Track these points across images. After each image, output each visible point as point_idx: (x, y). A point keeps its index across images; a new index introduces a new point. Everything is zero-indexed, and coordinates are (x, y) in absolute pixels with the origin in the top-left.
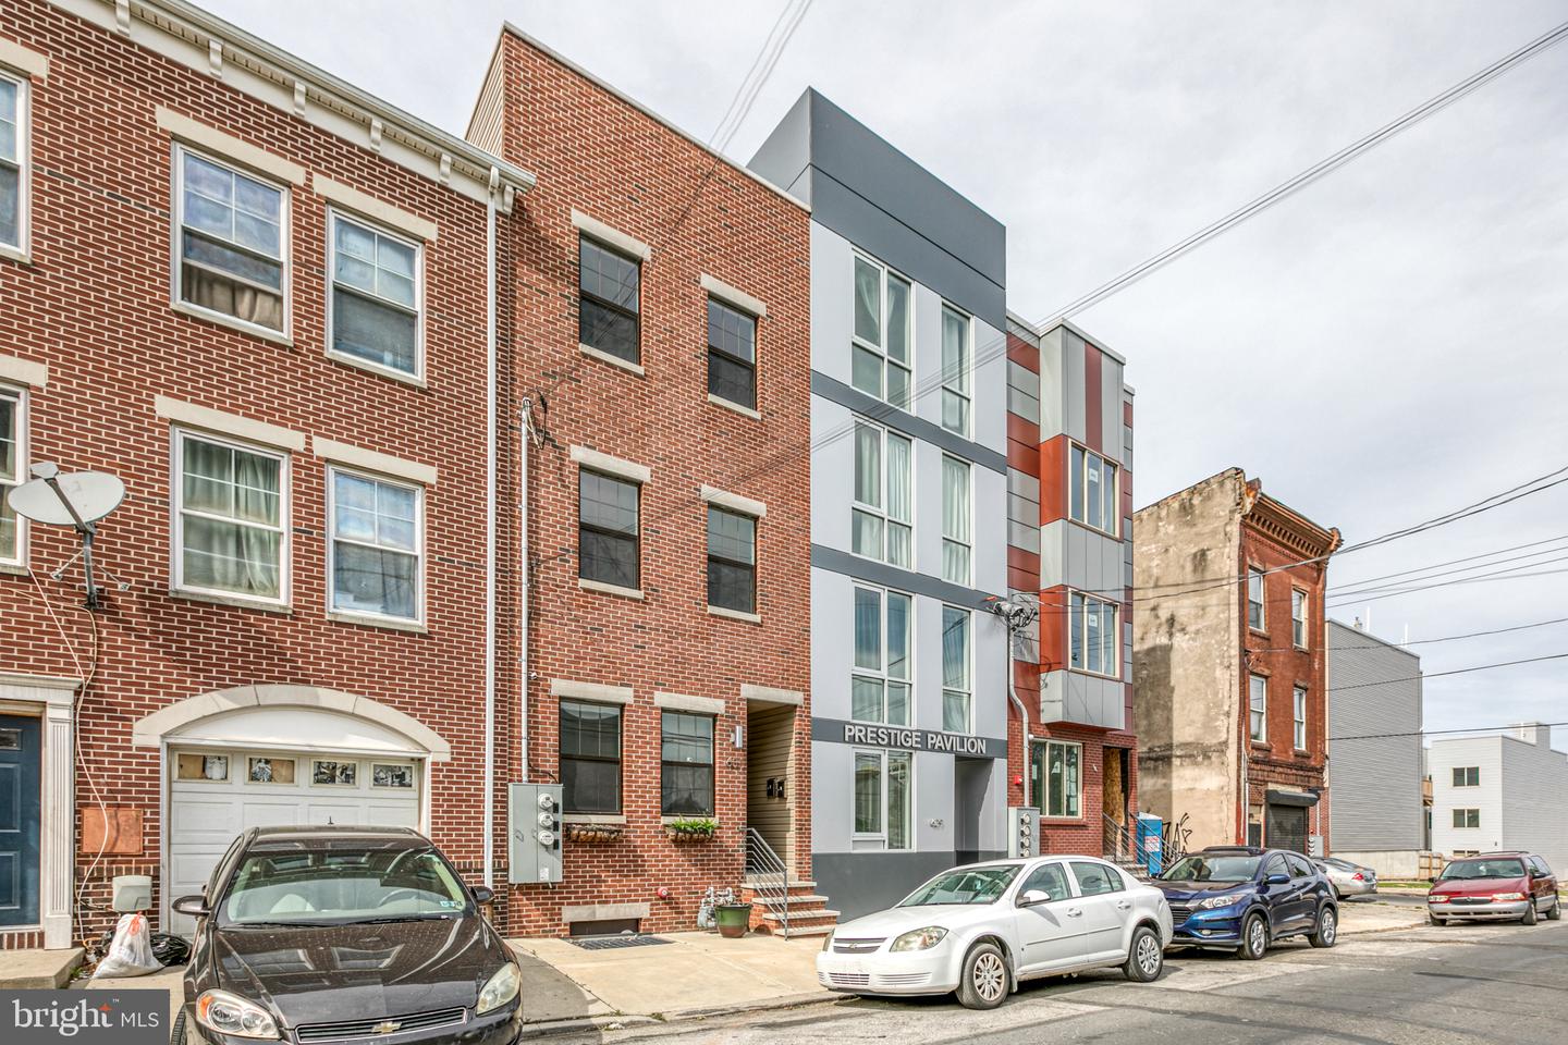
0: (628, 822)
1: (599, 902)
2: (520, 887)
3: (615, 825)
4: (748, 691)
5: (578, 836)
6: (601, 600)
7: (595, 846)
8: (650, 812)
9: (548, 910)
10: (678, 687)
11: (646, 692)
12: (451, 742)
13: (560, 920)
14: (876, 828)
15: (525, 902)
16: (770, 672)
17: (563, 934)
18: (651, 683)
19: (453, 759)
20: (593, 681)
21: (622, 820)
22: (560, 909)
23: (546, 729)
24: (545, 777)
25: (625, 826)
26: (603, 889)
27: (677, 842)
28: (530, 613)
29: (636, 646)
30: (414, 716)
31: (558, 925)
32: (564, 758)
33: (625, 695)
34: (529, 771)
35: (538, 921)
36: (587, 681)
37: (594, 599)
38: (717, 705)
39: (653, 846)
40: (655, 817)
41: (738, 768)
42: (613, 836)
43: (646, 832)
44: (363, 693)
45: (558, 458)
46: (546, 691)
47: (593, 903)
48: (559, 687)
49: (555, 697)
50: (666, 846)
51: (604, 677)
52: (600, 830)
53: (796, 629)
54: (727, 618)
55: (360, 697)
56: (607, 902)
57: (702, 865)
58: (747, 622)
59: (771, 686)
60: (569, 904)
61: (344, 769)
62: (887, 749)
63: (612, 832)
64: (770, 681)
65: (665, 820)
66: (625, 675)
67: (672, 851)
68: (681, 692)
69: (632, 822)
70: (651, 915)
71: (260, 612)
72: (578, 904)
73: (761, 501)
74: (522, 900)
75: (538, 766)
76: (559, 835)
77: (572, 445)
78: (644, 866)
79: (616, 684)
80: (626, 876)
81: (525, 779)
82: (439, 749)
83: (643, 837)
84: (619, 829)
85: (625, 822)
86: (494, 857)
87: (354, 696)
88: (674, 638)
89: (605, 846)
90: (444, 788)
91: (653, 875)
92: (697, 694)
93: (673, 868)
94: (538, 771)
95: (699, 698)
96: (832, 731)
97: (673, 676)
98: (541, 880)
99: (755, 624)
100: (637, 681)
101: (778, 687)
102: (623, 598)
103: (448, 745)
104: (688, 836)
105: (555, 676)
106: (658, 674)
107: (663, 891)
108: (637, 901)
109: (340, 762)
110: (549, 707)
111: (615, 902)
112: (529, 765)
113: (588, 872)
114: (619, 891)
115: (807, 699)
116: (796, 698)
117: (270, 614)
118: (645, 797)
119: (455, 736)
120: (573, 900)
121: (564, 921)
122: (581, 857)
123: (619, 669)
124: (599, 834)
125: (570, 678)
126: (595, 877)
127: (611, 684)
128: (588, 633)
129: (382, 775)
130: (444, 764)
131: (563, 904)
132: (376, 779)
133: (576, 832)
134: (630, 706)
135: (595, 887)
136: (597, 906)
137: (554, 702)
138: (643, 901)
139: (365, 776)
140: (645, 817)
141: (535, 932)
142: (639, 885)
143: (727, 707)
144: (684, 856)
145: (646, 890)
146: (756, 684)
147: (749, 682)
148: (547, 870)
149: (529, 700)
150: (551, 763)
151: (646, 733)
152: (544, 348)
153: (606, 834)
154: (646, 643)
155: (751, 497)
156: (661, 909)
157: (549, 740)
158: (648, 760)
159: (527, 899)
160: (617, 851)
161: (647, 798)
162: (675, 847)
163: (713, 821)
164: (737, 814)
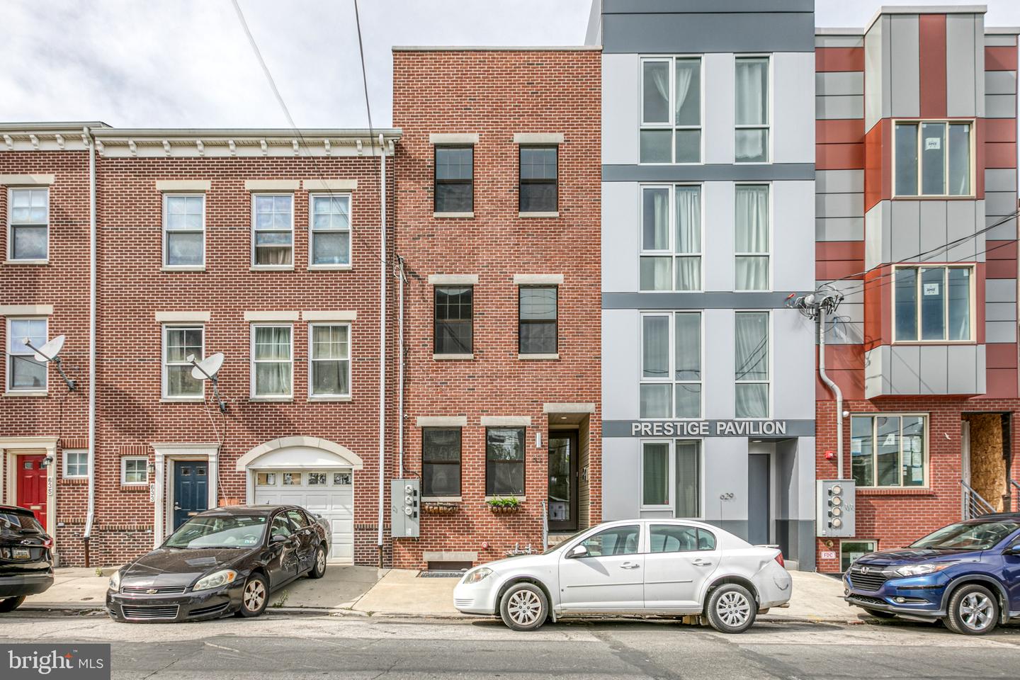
0: (463, 500)
1: (445, 550)
2: (399, 539)
4: (549, 408)
5: (429, 509)
6: (447, 364)
7: (443, 516)
8: (478, 494)
9: (414, 553)
10: (497, 411)
11: (475, 418)
12: (363, 459)
13: (422, 559)
14: (663, 500)
15: (402, 548)
16: (567, 392)
17: (423, 568)
18: (479, 411)
19: (364, 468)
20: (441, 415)
21: (460, 499)
22: (422, 553)
23: (414, 447)
24: (413, 475)
25: (462, 503)
26: (447, 542)
27: (497, 513)
28: (404, 380)
29: (468, 389)
30: (345, 446)
31: (420, 563)
32: (425, 463)
33: (461, 421)
34: (403, 472)
35: (409, 560)
36: (437, 415)
37: (442, 364)
38: (526, 420)
39: (479, 516)
40: (481, 497)
41: (541, 462)
42: (449, 509)
43: (475, 507)
44: (323, 437)
45: (421, 286)
46: (414, 424)
47: (442, 550)
48: (422, 421)
49: (419, 427)
50: (489, 516)
51: (448, 412)
52: (441, 506)
53: (589, 358)
54: (533, 360)
55: (321, 439)
56: (449, 550)
57: (514, 528)
58: (548, 360)
59: (568, 402)
60: (427, 550)
61: (322, 476)
62: (675, 439)
63: (449, 507)
64: (566, 398)
65: (488, 499)
66: (461, 408)
67: (493, 519)
68: (499, 415)
69: (466, 500)
70: (479, 559)
71: (279, 403)
72: (432, 550)
73: (560, 273)
74: (400, 547)
75: (409, 469)
76: (417, 509)
77: (429, 275)
78: (474, 528)
79: (456, 415)
80: (462, 534)
81: (401, 477)
82: (357, 463)
83: (473, 510)
84: (454, 505)
85: (461, 501)
86: (384, 522)
87: (318, 439)
88: (494, 380)
89: (449, 516)
90: (360, 484)
91: (480, 534)
92: (511, 415)
93: (493, 530)
94: (408, 472)
95: (512, 417)
96: (621, 429)
97: (493, 405)
98: (407, 536)
99: (555, 360)
100: (470, 411)
101: (574, 402)
102: (460, 360)
103: (362, 460)
104: (499, 509)
105: (419, 415)
106: (483, 405)
107: (484, 545)
108: (469, 550)
109: (320, 473)
110: (415, 434)
111: (455, 550)
112: (404, 469)
113: (438, 531)
114: (457, 544)
115: (599, 408)
116: (590, 408)
117: (285, 403)
118: (474, 484)
119: (365, 455)
120: (429, 548)
121: (424, 560)
122: (434, 522)
123: (458, 405)
124: (441, 508)
125: (428, 415)
126: (443, 534)
127: (453, 415)
128: (439, 386)
129: (338, 478)
130: (360, 471)
131: (423, 550)
132: (335, 481)
133: (427, 507)
134: (465, 427)
135: (443, 540)
136: (444, 552)
137: (418, 431)
138: (473, 550)
139: (330, 479)
140: (474, 497)
141: (408, 566)
142: (470, 541)
143: (532, 421)
144: (501, 522)
145: (475, 544)
146: (555, 402)
147: (550, 402)
148: (410, 529)
149: (404, 431)
150: (416, 466)
151: (475, 443)
152: (413, 223)
153: (445, 508)
154: (475, 386)
155: (551, 273)
156: (485, 556)
157: (415, 453)
158: (476, 461)
159: (404, 547)
160: (456, 519)
161: (476, 486)
162: (495, 516)
163: (523, 499)
164: (540, 494)
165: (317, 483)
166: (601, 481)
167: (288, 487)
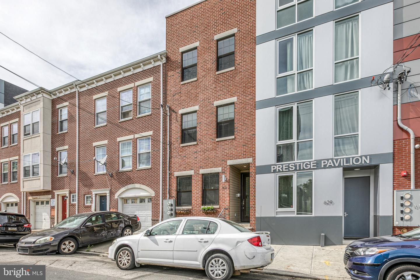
0: (192, 208)
3: (187, 209)
4: (230, 162)
6: (186, 148)
7: (184, 215)
8: (198, 205)
10: (207, 167)
11: (197, 170)
12: (155, 191)
14: (290, 205)
16: (238, 154)
18: (199, 167)
19: (155, 195)
20: (184, 171)
23: (173, 185)
24: (173, 197)
25: (192, 209)
28: (170, 157)
29: (195, 158)
30: (149, 187)
32: (178, 192)
33: (191, 172)
36: (182, 171)
37: (184, 148)
38: (219, 170)
39: (199, 215)
40: (200, 206)
41: (226, 189)
43: (197, 211)
45: (176, 115)
46: (173, 176)
48: (176, 174)
49: (175, 177)
50: (203, 215)
51: (186, 169)
53: (249, 135)
54: (222, 141)
58: (229, 140)
59: (239, 159)
61: (144, 199)
62: (296, 172)
63: (185, 211)
64: (238, 157)
65: (202, 207)
66: (192, 167)
68: (207, 168)
69: (194, 208)
71: (128, 172)
73: (235, 96)
76: (173, 212)
77: (179, 110)
79: (189, 170)
81: (168, 198)
82: (152, 193)
85: (191, 208)
86: (162, 218)
87: (140, 184)
88: (205, 152)
89: (187, 215)
90: (154, 202)
92: (212, 168)
94: (171, 196)
95: (213, 168)
96: (266, 169)
97: (205, 164)
99: (232, 139)
100: (195, 168)
101: (242, 158)
102: (191, 145)
103: (154, 192)
104: (206, 211)
105: (175, 171)
106: (201, 164)
109: (143, 198)
110: (174, 180)
112: (169, 195)
115: (254, 160)
116: (250, 160)
117: (130, 171)
119: (155, 190)
123: (190, 165)
124: (182, 212)
125: (179, 171)
127: (188, 170)
128: (183, 158)
129: (149, 200)
130: (154, 197)
132: (148, 201)
133: (177, 211)
134: (193, 175)
137: (175, 178)
139: (146, 200)
140: (197, 206)
143: (222, 169)
146: (233, 159)
147: (230, 159)
149: (169, 179)
150: (174, 194)
151: (197, 182)
152: (173, 89)
154: (197, 156)
155: (231, 97)
157: (174, 188)
158: (198, 190)
160: (189, 216)
161: (198, 201)
162: (206, 215)
163: (218, 207)
164: (226, 204)
165: (142, 202)
166: (255, 196)
167: (133, 204)
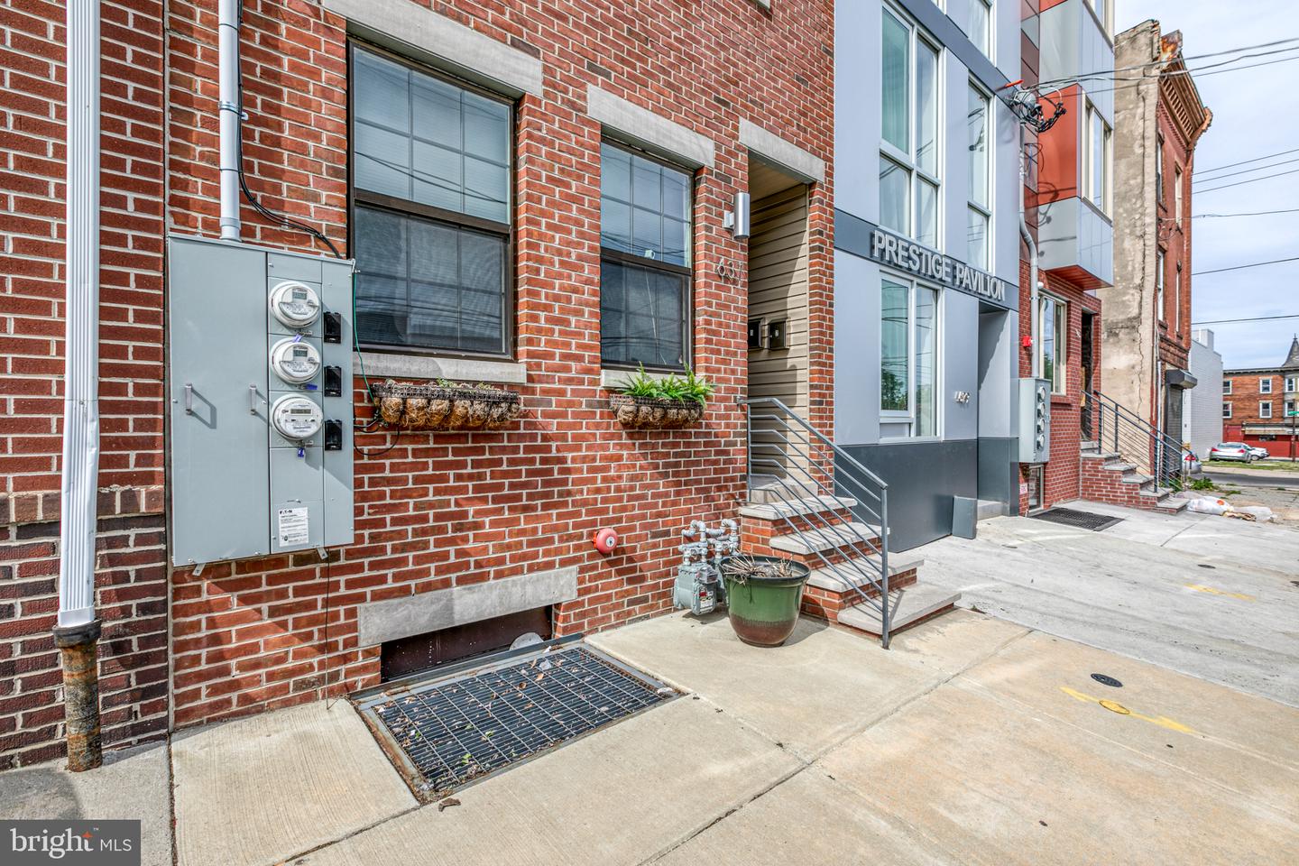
0: (530, 378)
1: (460, 581)
2: (215, 570)
3: (499, 385)
4: (751, 134)
5: (403, 412)
7: (450, 439)
8: (579, 358)
9: (313, 621)
10: (634, 88)
13: (354, 642)
15: (236, 608)
16: (781, 108)
17: (360, 681)
18: (580, 61)
20: (443, 11)
21: (516, 373)
22: (351, 613)
23: (305, 104)
24: (303, 239)
25: (525, 390)
26: (471, 545)
27: (635, 428)
31: (345, 659)
33: (524, 72)
34: (247, 214)
35: (281, 659)
36: (428, 4)
38: (699, 148)
39: (583, 438)
40: (589, 371)
41: (734, 281)
42: (496, 412)
43: (569, 403)
47: (446, 584)
49: (336, 18)
50: (612, 437)
51: (474, 11)
52: (464, 395)
53: (816, 44)
56: (482, 577)
57: (677, 475)
59: (784, 136)
60: (377, 596)
62: (915, 280)
63: (495, 403)
64: (781, 127)
65: (608, 378)
67: (622, 446)
68: (640, 103)
69: (540, 380)
70: (581, 592)
72: (405, 591)
74: (224, 605)
75: (279, 204)
76: (343, 407)
78: (565, 482)
80: (526, 509)
81: (229, 231)
83: (564, 415)
84: (511, 394)
85: (523, 379)
86: (103, 480)
89: (476, 438)
91: (585, 503)
92: (669, 115)
93: (624, 483)
94: (272, 215)
97: (623, 60)
98: (282, 546)
100: (551, 47)
101: (791, 140)
104: (658, 413)
106: (594, 45)
107: (606, 537)
108: (550, 565)
111: (499, 575)
112: (247, 198)
113: (431, 505)
114: (509, 547)
115: (830, 174)
116: (815, 167)
118: (568, 323)
120: (390, 584)
121: (364, 644)
122: (413, 466)
124: (461, 406)
126: (451, 516)
127: (490, 33)
131: (362, 598)
133: (393, 400)
134: (534, 100)
135: (452, 541)
136: (456, 590)
137: (329, 32)
138: (564, 563)
140: (568, 369)
141: (273, 692)
142: (555, 529)
143: (717, 156)
144: (645, 456)
145: (570, 538)
146: (761, 124)
147: (751, 119)
148: (302, 512)
150: (323, 204)
151: (570, 174)
153: (479, 408)
156: (600, 576)
158: (573, 237)
159: (244, 600)
160: (503, 450)
161: (573, 328)
162: (630, 436)
164: (733, 371)
